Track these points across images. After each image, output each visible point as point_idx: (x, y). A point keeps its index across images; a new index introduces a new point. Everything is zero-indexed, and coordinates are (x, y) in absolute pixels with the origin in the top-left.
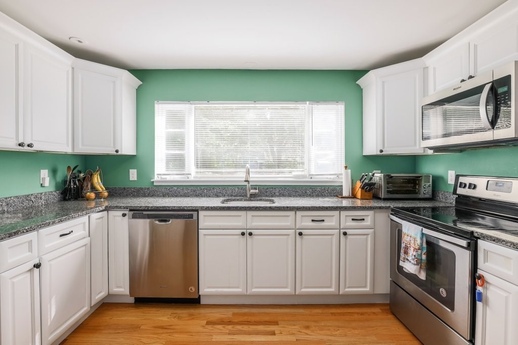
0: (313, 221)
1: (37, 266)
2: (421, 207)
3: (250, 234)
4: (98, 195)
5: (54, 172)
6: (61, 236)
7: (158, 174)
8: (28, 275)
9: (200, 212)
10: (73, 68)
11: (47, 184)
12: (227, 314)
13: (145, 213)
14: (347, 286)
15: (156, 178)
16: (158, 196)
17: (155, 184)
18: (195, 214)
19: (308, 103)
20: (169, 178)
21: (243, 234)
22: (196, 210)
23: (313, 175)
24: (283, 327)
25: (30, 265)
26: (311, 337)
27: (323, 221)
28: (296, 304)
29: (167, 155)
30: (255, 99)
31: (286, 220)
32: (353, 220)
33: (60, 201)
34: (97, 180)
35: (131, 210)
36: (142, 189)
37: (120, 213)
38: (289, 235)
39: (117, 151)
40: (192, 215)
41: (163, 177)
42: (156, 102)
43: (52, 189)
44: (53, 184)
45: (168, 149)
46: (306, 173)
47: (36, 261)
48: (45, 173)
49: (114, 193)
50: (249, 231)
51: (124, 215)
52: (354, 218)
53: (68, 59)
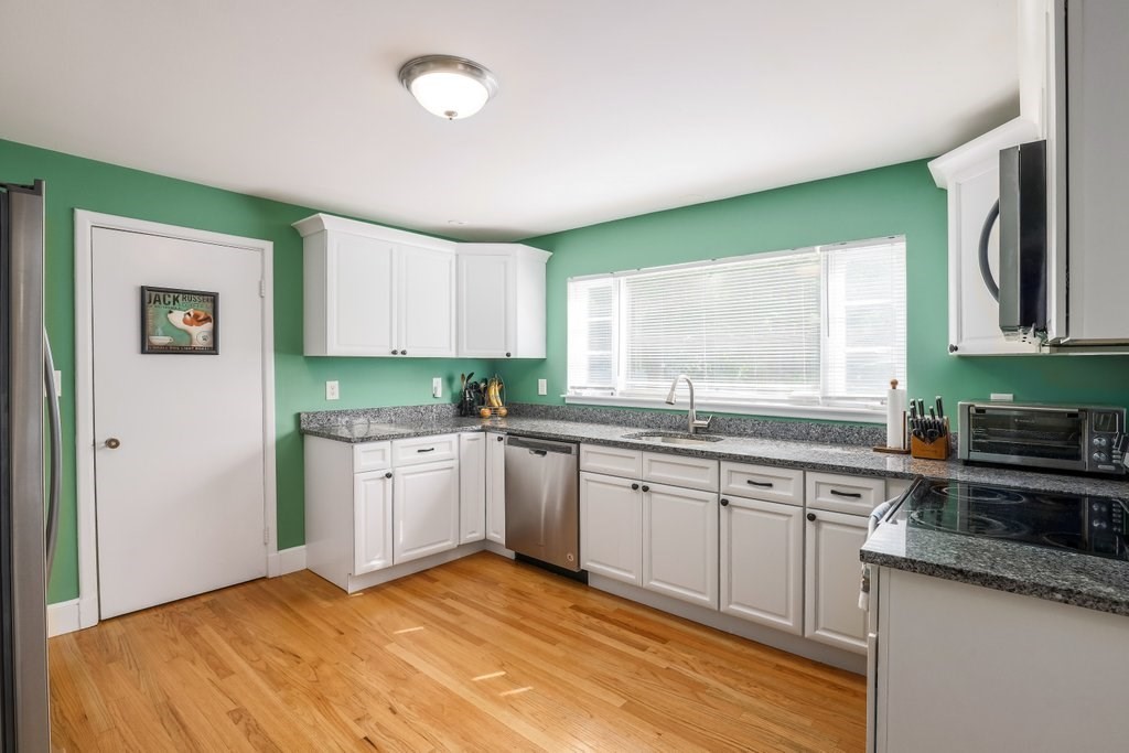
0: (749, 482)
1: (389, 476)
2: (1085, 496)
3: (646, 489)
4: (495, 412)
5: (450, 380)
6: (419, 451)
7: (573, 388)
8: (381, 482)
9: (581, 445)
10: (457, 255)
11: (439, 394)
12: (609, 606)
13: (520, 438)
14: (821, 625)
15: (570, 393)
16: (569, 420)
17: (567, 402)
18: (574, 446)
19: (818, 248)
20: (585, 393)
21: (635, 487)
22: (577, 442)
23: (830, 398)
24: (670, 649)
25: (384, 473)
26: (698, 676)
27: (770, 485)
28: (731, 632)
29: (591, 358)
30: (713, 255)
31: (704, 473)
32: (833, 492)
33: (455, 416)
34: (494, 391)
35: (508, 434)
36: (551, 408)
37: (496, 436)
38: (707, 501)
39: (508, 355)
40: (570, 448)
41: (578, 391)
42: (569, 279)
43: (447, 400)
44: (449, 395)
45: (592, 348)
46: (817, 394)
47: (390, 471)
48: (438, 383)
49: (515, 410)
50: (645, 484)
51: (500, 439)
52: (835, 489)
53: (450, 248)
